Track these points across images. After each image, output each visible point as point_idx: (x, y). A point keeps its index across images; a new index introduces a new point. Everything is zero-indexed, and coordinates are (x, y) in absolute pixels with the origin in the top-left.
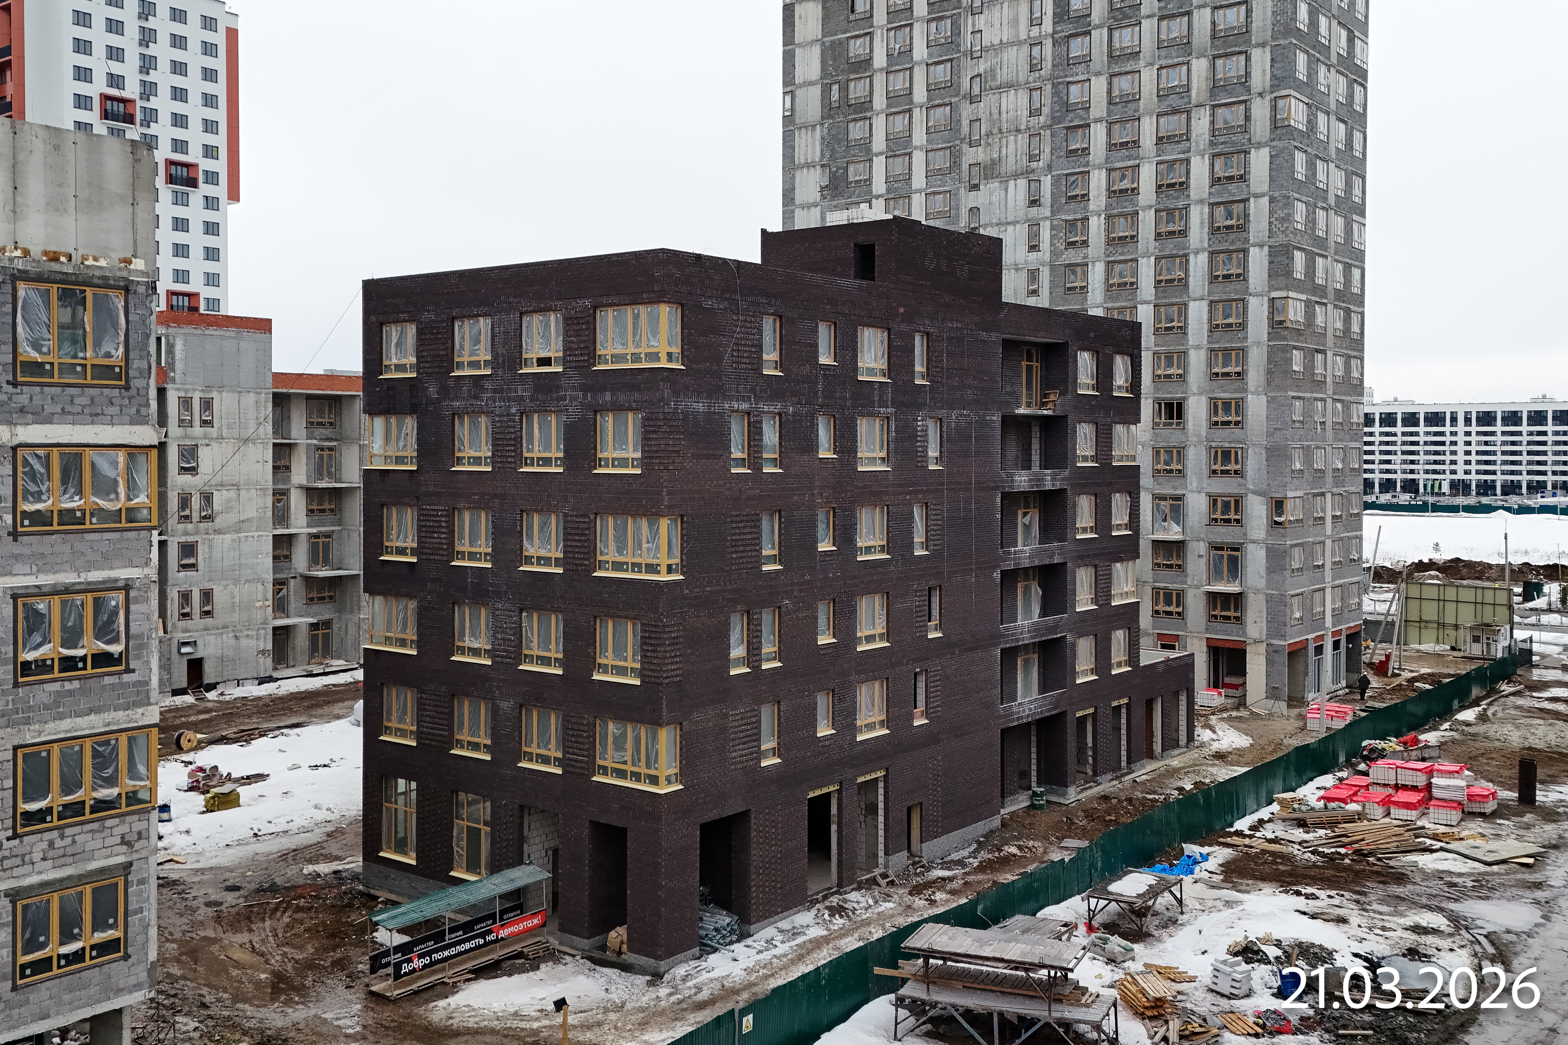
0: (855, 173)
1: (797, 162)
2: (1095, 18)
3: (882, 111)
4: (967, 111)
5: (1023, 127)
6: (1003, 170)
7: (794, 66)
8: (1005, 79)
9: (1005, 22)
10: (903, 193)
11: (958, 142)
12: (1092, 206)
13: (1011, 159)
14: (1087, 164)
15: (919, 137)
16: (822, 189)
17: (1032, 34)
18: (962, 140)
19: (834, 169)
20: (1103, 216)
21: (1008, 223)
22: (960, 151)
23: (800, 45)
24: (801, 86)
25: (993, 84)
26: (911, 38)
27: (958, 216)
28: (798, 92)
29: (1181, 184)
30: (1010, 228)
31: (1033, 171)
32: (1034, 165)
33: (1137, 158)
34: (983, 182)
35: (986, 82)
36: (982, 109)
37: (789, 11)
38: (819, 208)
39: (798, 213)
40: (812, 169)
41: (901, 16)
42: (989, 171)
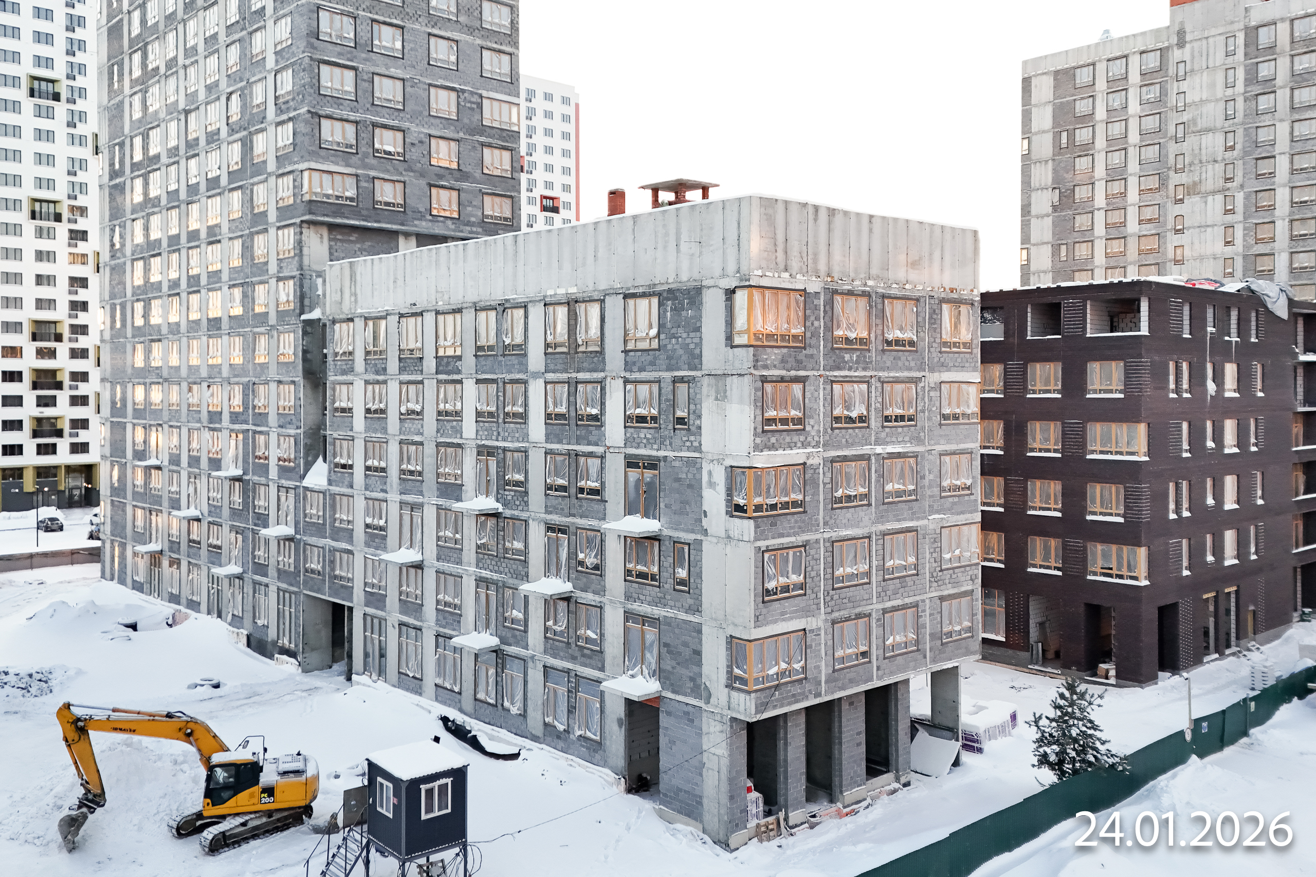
0: (1080, 193)
1: (1033, 186)
2: (1279, 82)
3: (1103, 150)
4: (1173, 148)
5: (1219, 159)
6: (1203, 190)
7: (1031, 120)
8: (1204, 126)
9: (1204, 85)
10: (1121, 206)
11: (1165, 170)
12: (1277, 213)
13: (1210, 181)
14: (1274, 183)
15: (1133, 167)
16: (1053, 205)
17: (1227, 94)
18: (1169, 169)
19: (1063, 191)
20: (1287, 220)
21: (1208, 226)
22: (1168, 177)
23: (1036, 106)
24: (1036, 134)
25: (1194, 129)
26: (1126, 99)
27: (1165, 222)
28: (1034, 138)
30: (1209, 230)
31: (1228, 189)
32: (1229, 185)
34: (1186, 197)
35: (1189, 127)
36: (1185, 147)
37: (1027, 83)
38: (1051, 218)
39: (1034, 221)
40: (1045, 191)
41: (1119, 83)
42: (1192, 189)
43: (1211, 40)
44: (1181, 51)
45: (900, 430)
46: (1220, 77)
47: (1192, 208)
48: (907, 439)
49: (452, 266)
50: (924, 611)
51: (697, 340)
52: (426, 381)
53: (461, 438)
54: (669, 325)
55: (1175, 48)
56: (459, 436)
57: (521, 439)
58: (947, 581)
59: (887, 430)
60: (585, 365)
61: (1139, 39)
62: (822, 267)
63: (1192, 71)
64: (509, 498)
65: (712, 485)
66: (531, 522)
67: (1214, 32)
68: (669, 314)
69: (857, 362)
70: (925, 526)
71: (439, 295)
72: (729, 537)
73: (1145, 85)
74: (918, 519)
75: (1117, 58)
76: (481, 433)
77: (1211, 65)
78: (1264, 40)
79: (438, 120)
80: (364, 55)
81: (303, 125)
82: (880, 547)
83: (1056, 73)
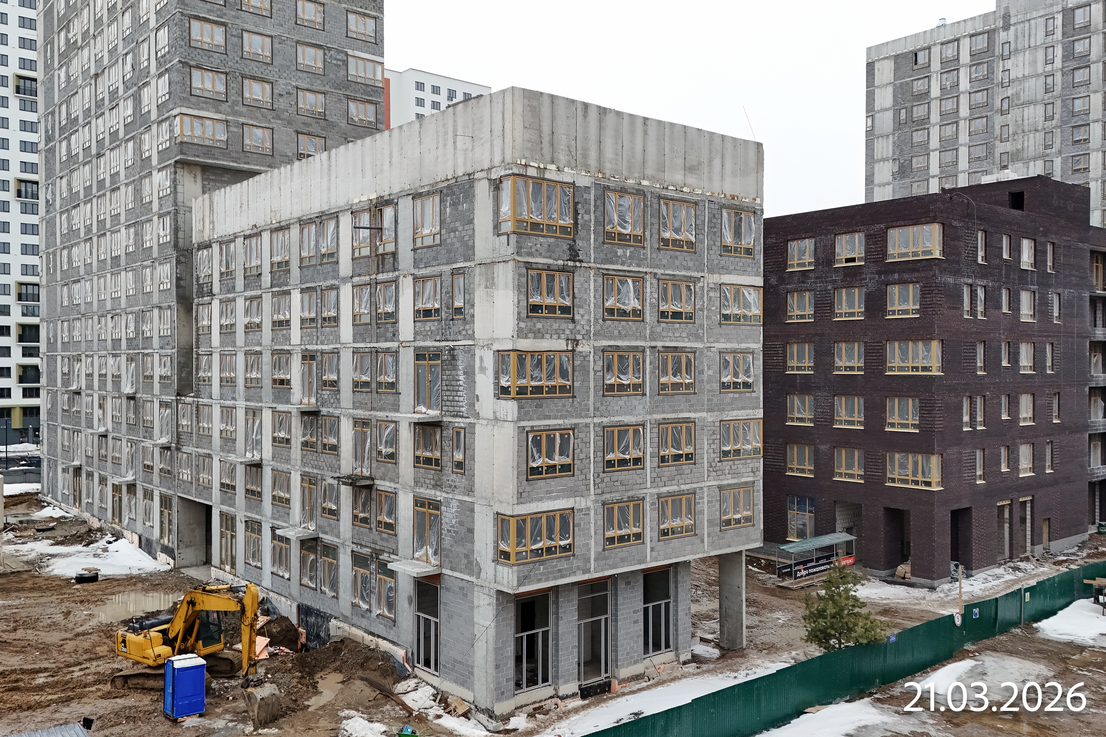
0: (917, 163)
1: (876, 158)
2: (1093, 57)
3: (936, 124)
4: (998, 120)
5: (1040, 128)
6: (1025, 156)
7: (874, 100)
8: (1027, 99)
9: (1027, 63)
10: (952, 173)
11: (992, 140)
12: (1092, 175)
13: (1032, 149)
14: (1088, 149)
15: (964, 137)
16: (893, 174)
17: (1046, 70)
18: (995, 139)
19: (902, 161)
20: (1100, 181)
22: (994, 146)
23: (878, 87)
24: (879, 112)
25: (1018, 102)
26: (958, 78)
28: (877, 116)
31: (1048, 155)
32: (1048, 151)
34: (1010, 163)
35: (1013, 101)
36: (1009, 118)
37: (870, 67)
38: (891, 186)
39: (876, 189)
40: (887, 162)
41: (950, 64)
42: (1016, 156)
43: (1033, 22)
44: (1005, 33)
45: (677, 326)
46: (1040, 55)
48: (684, 335)
49: (282, 186)
50: (701, 498)
51: (471, 232)
52: (264, 295)
53: (290, 345)
54: (448, 220)
55: (1001, 30)
56: (288, 343)
57: (334, 341)
58: (727, 472)
59: (663, 325)
60: (383, 266)
61: (969, 23)
62: (593, 162)
63: (1016, 50)
64: (326, 397)
65: (483, 370)
66: (342, 418)
67: (1035, 14)
68: (448, 209)
69: (631, 257)
70: (704, 418)
71: (273, 214)
72: (496, 419)
73: (974, 65)
74: (696, 411)
75: (949, 42)
76: (304, 339)
77: (1032, 45)
78: (1080, 18)
79: (305, 75)
80: (233, 13)
81: (175, 74)
82: (655, 435)
83: (897, 57)
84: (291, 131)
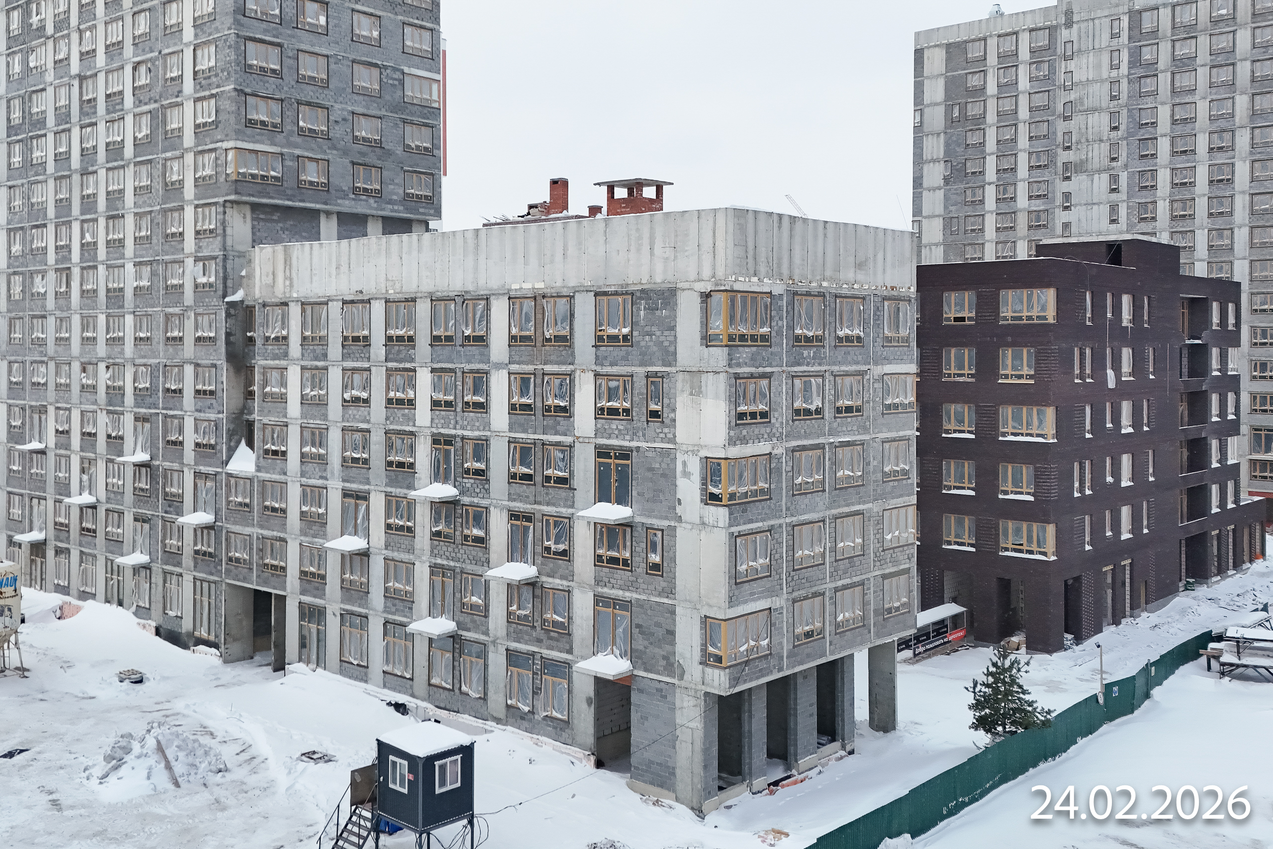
0: (972, 167)
1: (925, 158)
2: (1161, 65)
3: (993, 125)
4: (1061, 127)
5: (1105, 138)
6: (1090, 167)
7: (923, 92)
8: (1090, 106)
9: (1091, 66)
10: (1011, 181)
11: (1054, 147)
12: (1159, 193)
13: (1096, 160)
14: (1155, 165)
15: (1023, 143)
16: (945, 177)
17: (1112, 75)
18: (1058, 146)
19: (955, 164)
20: (1168, 200)
21: (1094, 204)
22: (1056, 154)
23: (928, 78)
24: (928, 106)
25: (1081, 108)
26: (1017, 75)
27: (1054, 197)
28: (926, 110)
29: (1228, 180)
30: (1095, 207)
31: (1113, 168)
32: (1114, 164)
33: (1194, 161)
34: (1074, 175)
35: (1076, 106)
36: (1072, 125)
37: (919, 54)
38: (943, 190)
39: (925, 194)
40: (937, 164)
41: (1008, 59)
42: (1080, 167)
43: (1096, 21)
44: (1068, 31)
45: (849, 420)
46: (1105, 58)
47: (1077, 185)
48: (855, 428)
49: (404, 256)
50: (869, 589)
51: (672, 339)
52: (373, 369)
53: (414, 425)
54: (642, 323)
55: (1063, 27)
56: (411, 424)
57: (482, 428)
58: (888, 560)
59: (839, 420)
60: (552, 358)
61: (1029, 17)
62: (785, 270)
63: (1080, 51)
64: (468, 485)
65: (687, 474)
66: (492, 509)
67: (1099, 13)
68: (642, 313)
69: (814, 358)
70: (870, 509)
71: (389, 284)
72: (704, 524)
73: (1035, 63)
74: (864, 503)
75: (1007, 35)
76: (437, 421)
77: (1097, 46)
78: (1147, 24)
79: (361, 98)
80: (289, 32)
81: (228, 102)
82: (833, 530)
83: (948, 46)
84: (346, 161)
